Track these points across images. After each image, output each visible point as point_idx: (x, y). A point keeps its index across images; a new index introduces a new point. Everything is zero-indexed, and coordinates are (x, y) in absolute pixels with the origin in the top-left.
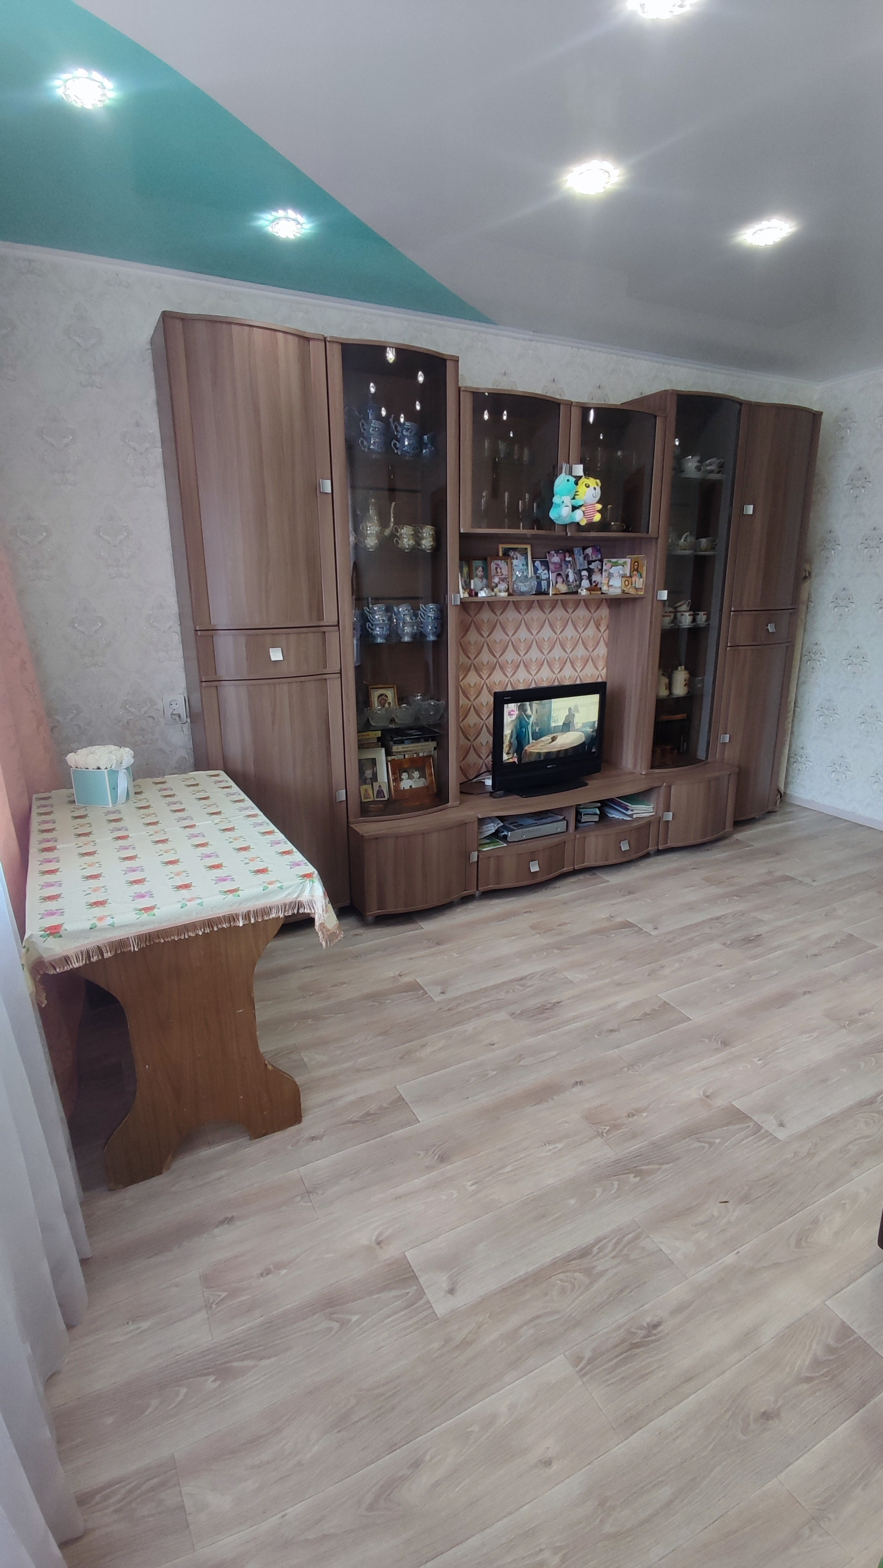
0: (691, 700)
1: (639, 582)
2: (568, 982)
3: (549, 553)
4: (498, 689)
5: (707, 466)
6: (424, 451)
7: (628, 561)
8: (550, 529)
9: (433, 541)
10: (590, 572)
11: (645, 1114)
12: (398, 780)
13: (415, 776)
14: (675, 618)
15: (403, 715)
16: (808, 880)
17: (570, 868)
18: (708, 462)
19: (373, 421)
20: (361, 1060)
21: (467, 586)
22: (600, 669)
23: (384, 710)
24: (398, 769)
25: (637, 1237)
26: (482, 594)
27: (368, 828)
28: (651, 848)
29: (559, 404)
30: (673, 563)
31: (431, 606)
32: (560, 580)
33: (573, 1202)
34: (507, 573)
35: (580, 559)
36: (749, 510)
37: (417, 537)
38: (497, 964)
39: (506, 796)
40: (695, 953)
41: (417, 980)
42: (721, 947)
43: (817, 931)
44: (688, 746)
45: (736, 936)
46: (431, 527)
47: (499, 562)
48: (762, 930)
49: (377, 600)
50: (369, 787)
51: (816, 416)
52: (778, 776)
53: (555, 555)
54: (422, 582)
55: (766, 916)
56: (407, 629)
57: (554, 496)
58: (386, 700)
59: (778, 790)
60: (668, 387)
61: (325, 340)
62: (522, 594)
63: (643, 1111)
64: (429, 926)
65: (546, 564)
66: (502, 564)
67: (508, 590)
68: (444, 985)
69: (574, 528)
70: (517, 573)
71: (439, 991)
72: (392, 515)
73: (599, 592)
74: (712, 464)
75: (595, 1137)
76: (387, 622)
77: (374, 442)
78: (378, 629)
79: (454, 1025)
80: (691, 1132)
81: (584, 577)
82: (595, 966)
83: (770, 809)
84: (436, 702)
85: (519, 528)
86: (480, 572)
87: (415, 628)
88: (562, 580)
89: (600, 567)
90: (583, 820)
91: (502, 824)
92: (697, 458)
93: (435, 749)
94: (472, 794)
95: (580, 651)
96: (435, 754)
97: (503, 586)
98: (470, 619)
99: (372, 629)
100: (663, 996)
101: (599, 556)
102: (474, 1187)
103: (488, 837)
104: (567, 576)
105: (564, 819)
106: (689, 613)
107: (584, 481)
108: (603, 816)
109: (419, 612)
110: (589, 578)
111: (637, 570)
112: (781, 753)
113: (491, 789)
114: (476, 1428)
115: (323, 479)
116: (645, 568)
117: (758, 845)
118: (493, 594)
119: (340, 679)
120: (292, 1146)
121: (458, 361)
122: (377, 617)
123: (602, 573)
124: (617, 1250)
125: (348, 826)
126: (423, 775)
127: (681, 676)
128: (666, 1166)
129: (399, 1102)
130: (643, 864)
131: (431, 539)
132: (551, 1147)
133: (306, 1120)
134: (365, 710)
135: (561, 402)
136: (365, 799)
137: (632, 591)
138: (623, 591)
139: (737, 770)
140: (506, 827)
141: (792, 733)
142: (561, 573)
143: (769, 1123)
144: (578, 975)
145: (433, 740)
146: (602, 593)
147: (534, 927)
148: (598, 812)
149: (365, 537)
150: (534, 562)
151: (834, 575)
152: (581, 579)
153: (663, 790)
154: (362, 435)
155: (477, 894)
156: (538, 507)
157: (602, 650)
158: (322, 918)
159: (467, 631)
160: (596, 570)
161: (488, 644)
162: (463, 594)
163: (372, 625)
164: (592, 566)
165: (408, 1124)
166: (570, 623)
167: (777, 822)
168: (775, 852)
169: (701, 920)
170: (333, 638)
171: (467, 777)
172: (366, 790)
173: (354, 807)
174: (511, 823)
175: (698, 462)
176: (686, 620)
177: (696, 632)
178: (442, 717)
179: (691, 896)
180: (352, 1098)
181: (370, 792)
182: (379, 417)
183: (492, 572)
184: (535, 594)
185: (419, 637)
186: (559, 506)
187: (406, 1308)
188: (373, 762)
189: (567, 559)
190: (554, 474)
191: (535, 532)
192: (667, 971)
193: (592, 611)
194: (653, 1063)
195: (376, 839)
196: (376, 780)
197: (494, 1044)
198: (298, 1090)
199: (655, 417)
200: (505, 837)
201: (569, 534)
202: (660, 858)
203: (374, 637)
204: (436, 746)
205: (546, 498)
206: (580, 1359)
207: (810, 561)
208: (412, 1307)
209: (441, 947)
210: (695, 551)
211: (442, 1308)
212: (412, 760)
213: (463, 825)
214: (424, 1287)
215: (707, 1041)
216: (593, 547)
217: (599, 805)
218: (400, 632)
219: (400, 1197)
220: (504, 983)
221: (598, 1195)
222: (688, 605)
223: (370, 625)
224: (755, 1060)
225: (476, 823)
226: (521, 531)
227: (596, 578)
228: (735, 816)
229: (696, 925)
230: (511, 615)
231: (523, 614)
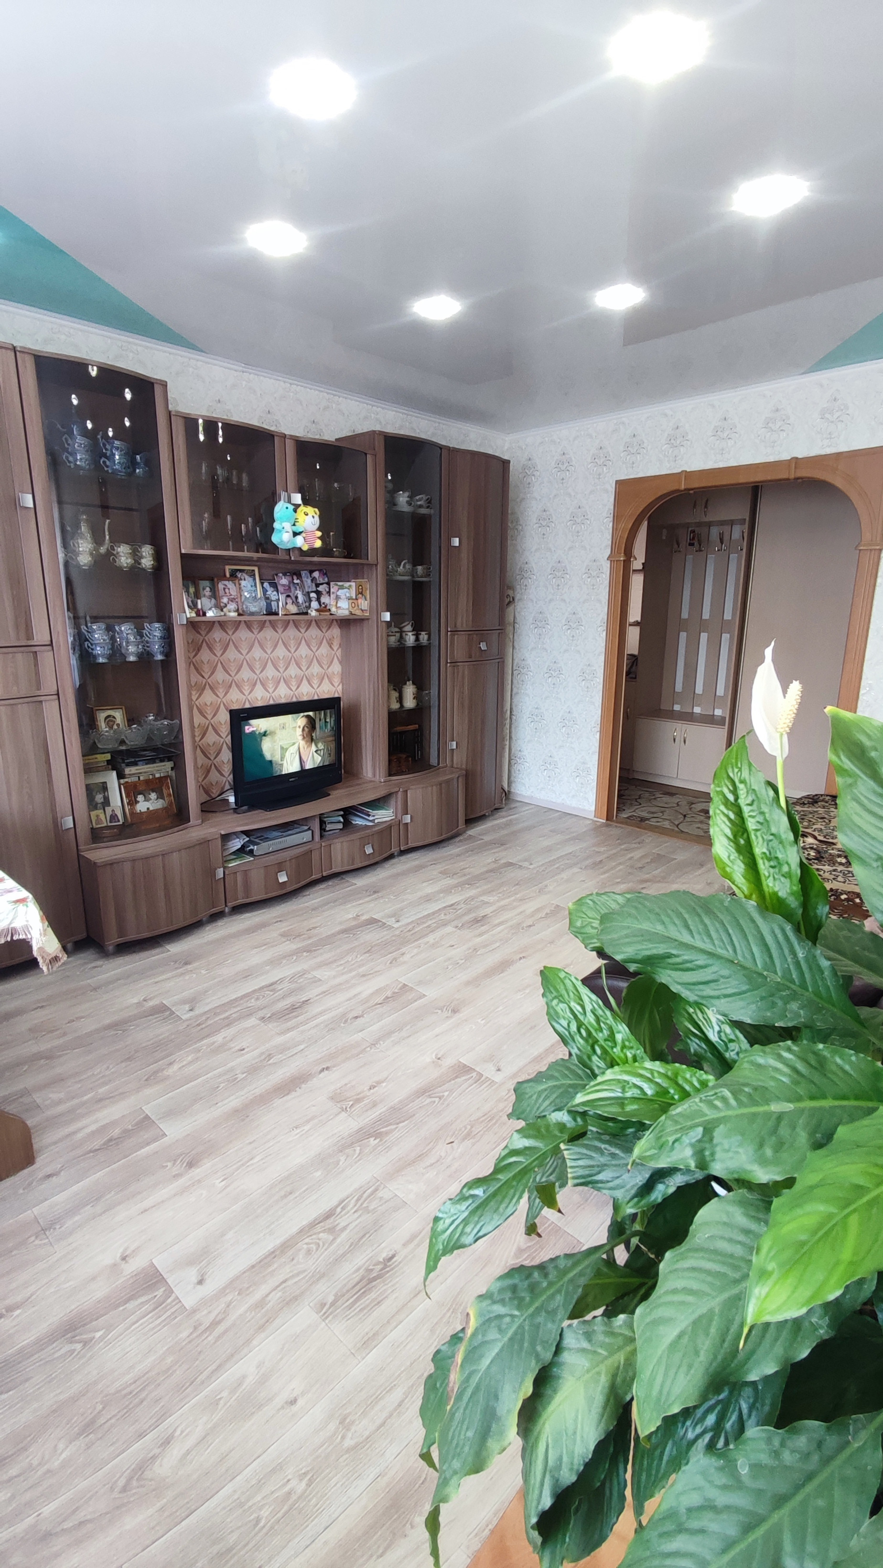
0: (420, 712)
1: (364, 604)
2: (317, 981)
3: (277, 575)
4: (235, 707)
5: (417, 501)
6: (138, 471)
7: (353, 584)
8: (275, 554)
9: (154, 560)
10: (319, 594)
11: (384, 1084)
12: (133, 802)
13: (152, 798)
14: (401, 637)
15: (134, 737)
16: (526, 864)
17: (318, 876)
18: (417, 498)
19: (79, 437)
20: (101, 1090)
21: (193, 606)
22: (336, 685)
23: (112, 732)
24: (132, 792)
25: (376, 1190)
26: (210, 614)
27: (100, 854)
28: (395, 850)
29: (273, 436)
30: (393, 588)
31: (157, 625)
32: (289, 601)
33: (319, 1173)
34: (235, 594)
35: (308, 581)
36: (456, 542)
37: (136, 555)
38: (247, 975)
39: (250, 811)
40: (431, 938)
41: (164, 1002)
42: (454, 929)
43: (530, 907)
44: (422, 754)
45: (466, 918)
46: (150, 546)
47: (226, 583)
48: (488, 910)
49: (95, 619)
50: (100, 812)
51: (505, 463)
52: (501, 776)
53: (283, 577)
54: (146, 602)
55: (491, 899)
56: (132, 649)
57: (274, 521)
58: (114, 722)
59: (502, 789)
60: (378, 428)
61: (14, 349)
62: (252, 614)
63: (383, 1082)
64: (175, 948)
65: (274, 586)
66: (230, 584)
67: (237, 610)
68: (192, 1002)
69: (297, 552)
70: (246, 594)
71: (187, 1009)
72: (107, 533)
73: (328, 613)
74: (421, 500)
75: (340, 1112)
76: (108, 641)
77: (81, 458)
78: (98, 649)
79: (202, 1039)
80: (423, 1092)
81: (313, 599)
82: (342, 962)
83: (497, 806)
84: (169, 721)
85: (244, 551)
86: (207, 591)
87: (140, 647)
88: (291, 601)
89: (327, 590)
90: (327, 829)
91: (248, 839)
92: (407, 494)
93: (172, 769)
94: (216, 812)
95: (316, 669)
96: (173, 774)
97: (232, 606)
98: (202, 638)
99: (92, 649)
100: (403, 980)
101: (326, 580)
102: (223, 1183)
103: (234, 853)
104: (297, 598)
105: (309, 829)
106: (413, 633)
107: (303, 509)
108: (347, 824)
109: (144, 631)
110: (318, 600)
111: (361, 593)
112: (502, 756)
113: (234, 806)
114: (225, 1394)
115: (23, 492)
116: (368, 592)
117: (487, 838)
118: (222, 614)
119: (57, 701)
120: (24, 1189)
121: (166, 386)
122: (96, 636)
123: (330, 595)
124: (358, 1206)
125: (78, 855)
126: (161, 796)
127: (409, 691)
128: (401, 1125)
129: (145, 1122)
130: (387, 865)
131: (151, 559)
132: (298, 1131)
133: (40, 1161)
134: (90, 731)
135: (275, 434)
136: (97, 824)
137: (358, 613)
138: (351, 613)
139: (464, 772)
140: (253, 841)
141: (510, 738)
142: (291, 594)
143: (488, 1071)
144: (326, 973)
145: (169, 760)
146: (331, 614)
147: (283, 935)
148: (342, 820)
149: (77, 554)
150: (262, 584)
151: (532, 601)
152: (310, 601)
153: (400, 795)
154: (67, 450)
155: (227, 910)
156: (261, 531)
157: (336, 668)
158: (41, 942)
159: (199, 650)
160: (324, 593)
161: (221, 663)
162: (190, 614)
163: (92, 644)
164: (320, 588)
165: (155, 1140)
166: (303, 641)
167: (503, 817)
168: (501, 843)
169: (437, 909)
170: (46, 658)
171: (210, 796)
172: (97, 816)
173: (83, 833)
174: (258, 838)
175: (408, 497)
176: (410, 639)
177: (419, 650)
178: (176, 737)
179: (429, 889)
180: (93, 1127)
181: (102, 816)
182: (85, 432)
183: (220, 592)
184: (266, 615)
185: (145, 657)
186: (280, 531)
187: (154, 1310)
188: (104, 787)
189: (295, 581)
190: (273, 501)
191: (260, 555)
192: (406, 958)
193: (324, 630)
194: (393, 1039)
195: (111, 864)
196: (109, 805)
197: (244, 1049)
198: (29, 1132)
199: (366, 454)
200: (252, 851)
201: (293, 559)
202: (403, 858)
203: (95, 657)
204: (173, 766)
205: (267, 524)
206: (323, 1305)
207: (511, 588)
208: (160, 1308)
209: (189, 967)
210: (413, 576)
211: (189, 1302)
212: (147, 782)
213: (205, 843)
214: (172, 1286)
215: (440, 1011)
216: (320, 571)
217: (342, 813)
218: (123, 651)
219: (146, 1210)
220: (254, 991)
221: (341, 1163)
222: (412, 626)
223: (89, 645)
224: (479, 1021)
225: (220, 839)
226: (246, 554)
227: (324, 599)
228: (466, 815)
229: (434, 913)
230: (243, 634)
231: (256, 633)
